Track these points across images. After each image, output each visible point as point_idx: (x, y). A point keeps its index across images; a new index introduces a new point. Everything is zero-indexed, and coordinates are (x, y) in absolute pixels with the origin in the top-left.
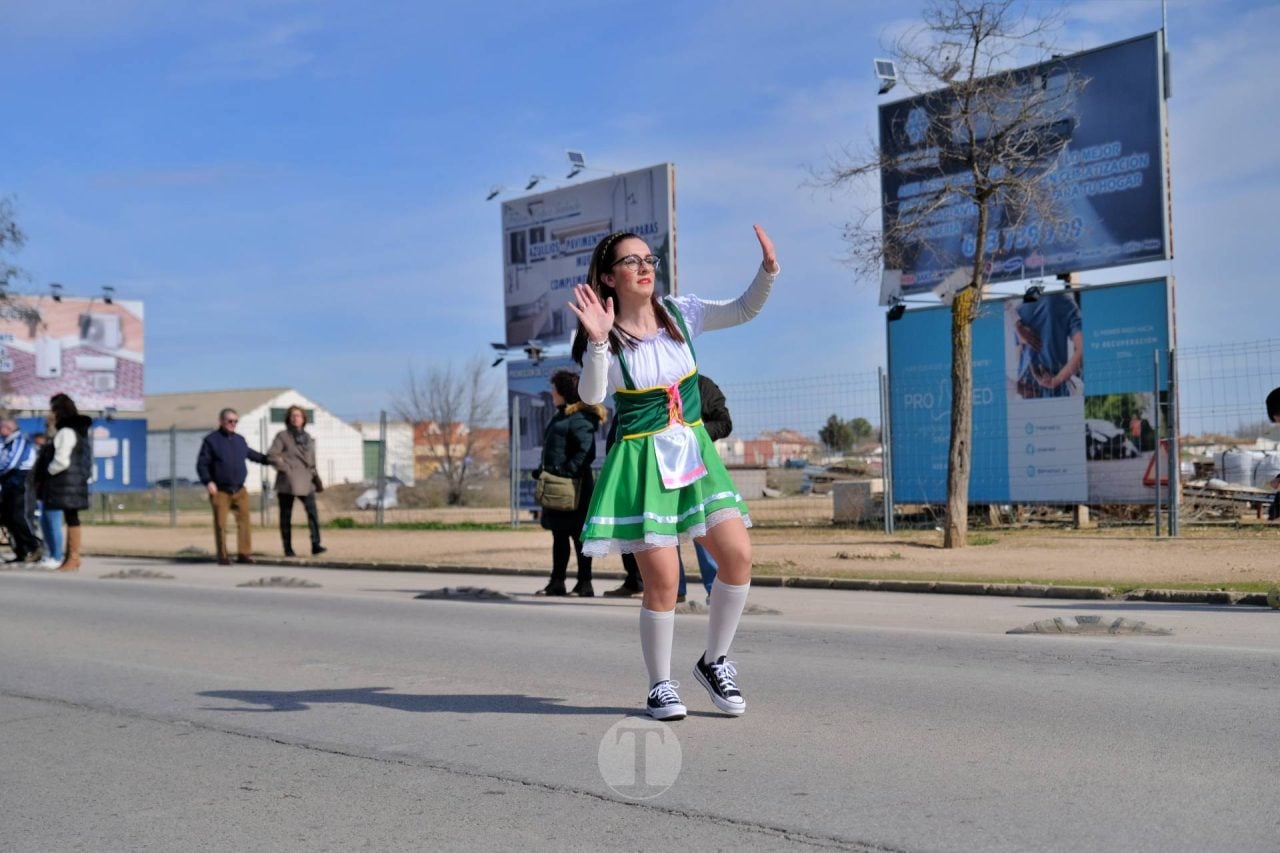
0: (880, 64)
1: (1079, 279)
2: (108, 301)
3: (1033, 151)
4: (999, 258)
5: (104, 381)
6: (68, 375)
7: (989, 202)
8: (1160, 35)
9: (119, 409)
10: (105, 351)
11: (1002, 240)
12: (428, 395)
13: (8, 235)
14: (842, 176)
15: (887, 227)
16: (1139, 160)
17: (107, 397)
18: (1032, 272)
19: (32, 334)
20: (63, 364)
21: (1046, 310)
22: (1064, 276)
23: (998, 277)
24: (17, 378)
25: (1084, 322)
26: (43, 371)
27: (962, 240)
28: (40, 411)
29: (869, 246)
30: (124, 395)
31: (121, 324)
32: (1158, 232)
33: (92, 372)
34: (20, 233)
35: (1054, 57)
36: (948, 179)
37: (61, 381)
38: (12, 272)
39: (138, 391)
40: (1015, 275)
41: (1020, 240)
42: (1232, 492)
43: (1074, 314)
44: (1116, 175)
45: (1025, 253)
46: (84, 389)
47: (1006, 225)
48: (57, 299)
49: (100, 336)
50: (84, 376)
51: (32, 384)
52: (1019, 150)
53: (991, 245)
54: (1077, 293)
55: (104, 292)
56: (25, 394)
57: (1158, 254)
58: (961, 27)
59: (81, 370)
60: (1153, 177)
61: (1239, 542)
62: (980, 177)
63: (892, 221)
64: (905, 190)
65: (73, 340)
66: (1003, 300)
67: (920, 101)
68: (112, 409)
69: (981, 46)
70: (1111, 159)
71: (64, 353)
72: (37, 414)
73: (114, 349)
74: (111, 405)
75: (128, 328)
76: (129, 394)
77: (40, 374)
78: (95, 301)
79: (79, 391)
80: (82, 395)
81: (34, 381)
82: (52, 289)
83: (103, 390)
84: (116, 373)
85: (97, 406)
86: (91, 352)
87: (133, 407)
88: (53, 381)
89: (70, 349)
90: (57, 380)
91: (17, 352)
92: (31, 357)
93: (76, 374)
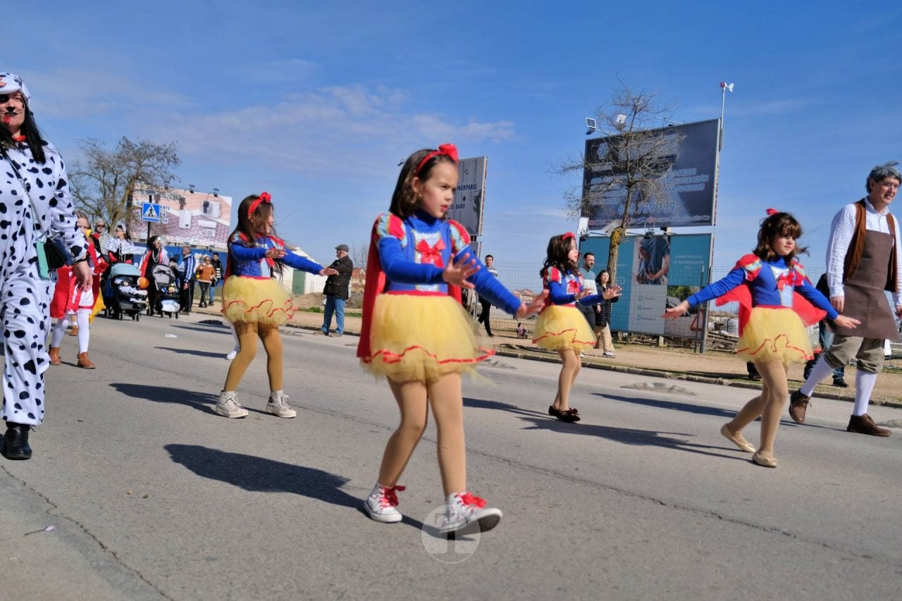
0: (589, 120)
1: (670, 230)
2: (216, 195)
3: (656, 167)
4: (636, 216)
5: (211, 233)
6: (193, 228)
7: (633, 189)
8: (720, 120)
9: (216, 246)
10: (213, 219)
11: (637, 209)
12: (361, 255)
13: (172, 159)
14: (565, 170)
15: (584, 195)
16: (704, 178)
17: (211, 240)
18: (649, 225)
19: (182, 208)
20: (192, 223)
21: (654, 243)
22: (665, 229)
23: (633, 226)
24: (170, 227)
25: (671, 252)
26: (182, 225)
27: (619, 205)
29: (575, 203)
30: (219, 240)
31: (221, 207)
32: (710, 213)
33: (205, 228)
34: (178, 159)
35: (670, 125)
36: (614, 177)
37: (190, 231)
38: (172, 177)
40: (641, 226)
41: (645, 210)
42: (731, 337)
43: (667, 247)
44: (692, 184)
45: (647, 216)
46: (201, 235)
47: (640, 200)
48: (192, 192)
49: (211, 211)
50: (201, 229)
51: (176, 231)
52: (649, 166)
53: (632, 210)
54: (669, 237)
55: (215, 191)
56: (173, 235)
57: (709, 222)
58: (628, 105)
59: (200, 226)
60: (710, 186)
61: (732, 359)
62: (630, 176)
63: (587, 193)
64: (594, 181)
65: (199, 212)
66: (634, 236)
67: (606, 139)
68: (212, 246)
69: (637, 115)
70: (691, 176)
71: (192, 217)
73: (216, 218)
74: (212, 244)
75: (223, 209)
76: (221, 240)
77: (180, 226)
78: (210, 195)
79: (198, 236)
80: (199, 238)
81: (177, 229)
82: (189, 187)
83: (209, 237)
84: (216, 229)
85: (206, 244)
86: (206, 218)
87: (222, 246)
88: (186, 230)
89: (196, 216)
90: (188, 230)
91: (172, 215)
92: (177, 218)
93: (198, 228)
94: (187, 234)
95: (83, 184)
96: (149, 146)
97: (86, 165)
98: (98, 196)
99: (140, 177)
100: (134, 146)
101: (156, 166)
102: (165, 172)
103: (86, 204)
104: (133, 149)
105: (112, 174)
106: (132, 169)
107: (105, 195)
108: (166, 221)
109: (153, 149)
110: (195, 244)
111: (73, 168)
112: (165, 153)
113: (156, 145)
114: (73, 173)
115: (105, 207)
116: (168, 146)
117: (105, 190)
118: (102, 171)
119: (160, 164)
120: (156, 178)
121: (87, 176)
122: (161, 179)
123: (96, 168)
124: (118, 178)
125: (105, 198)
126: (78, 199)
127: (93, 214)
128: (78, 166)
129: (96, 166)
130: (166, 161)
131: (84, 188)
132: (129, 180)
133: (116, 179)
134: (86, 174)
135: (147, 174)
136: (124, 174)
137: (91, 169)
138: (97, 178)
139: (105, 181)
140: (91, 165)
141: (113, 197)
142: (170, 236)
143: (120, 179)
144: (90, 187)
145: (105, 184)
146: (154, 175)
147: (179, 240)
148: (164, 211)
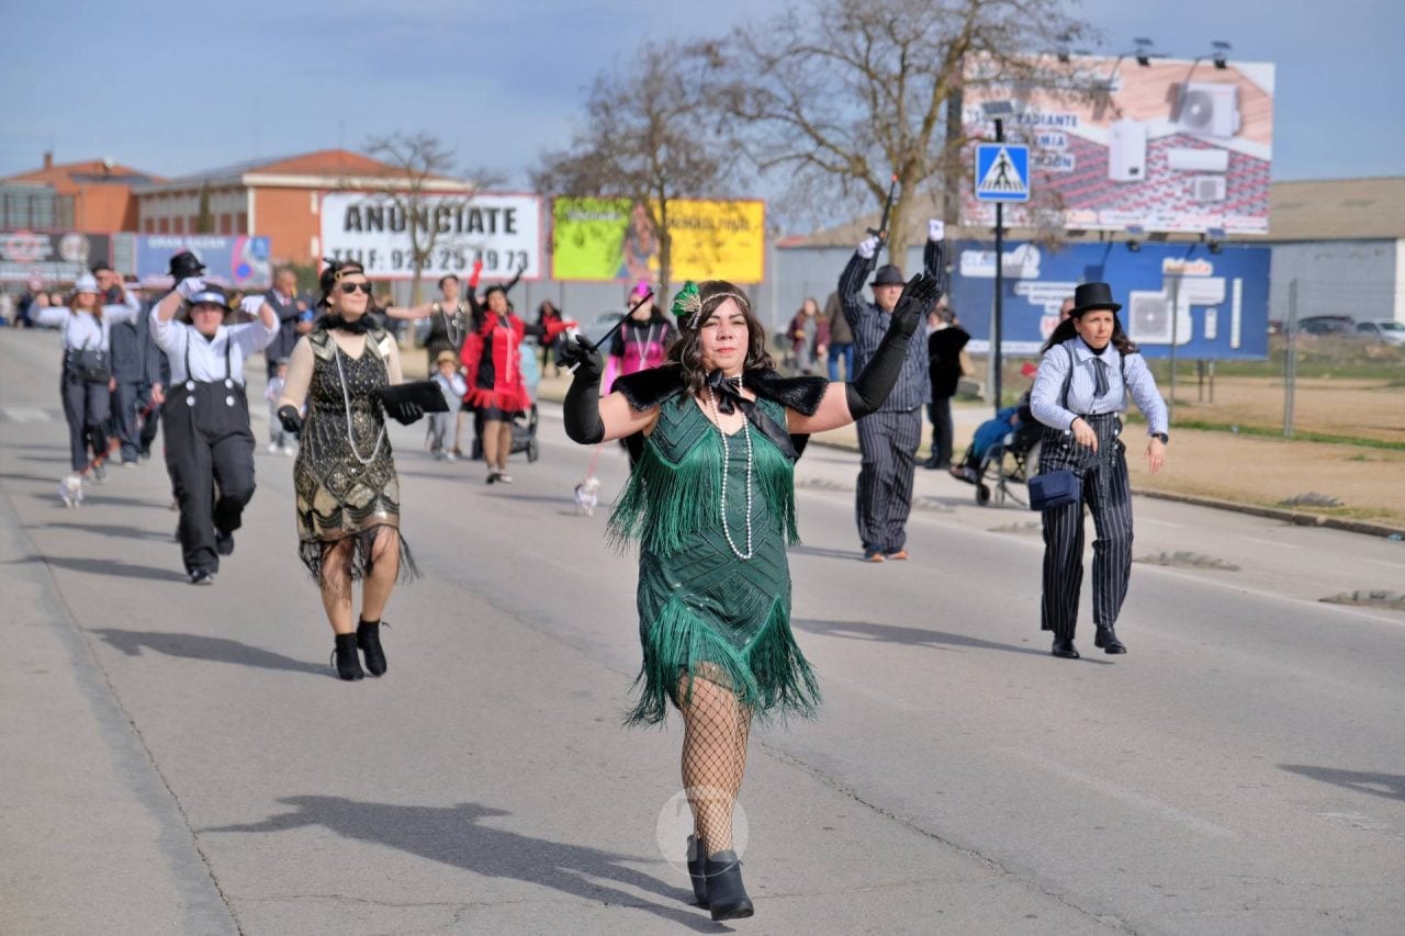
2: (1221, 65)
5: (1209, 189)
6: (1155, 178)
9: (1228, 231)
10: (1212, 141)
17: (1213, 212)
20: (1148, 161)
24: (1080, 181)
26: (1118, 172)
28: (1113, 233)
30: (1239, 211)
31: (1239, 98)
33: (1193, 173)
37: (1145, 187)
39: (1259, 204)
46: (1178, 199)
48: (1143, 62)
49: (1205, 118)
50: (1179, 179)
51: (1102, 190)
55: (1216, 50)
56: (1092, 207)
59: (1176, 171)
65: (1162, 126)
68: (1220, 232)
71: (1150, 145)
72: (1107, 238)
73: (1226, 138)
74: (1217, 225)
75: (1249, 106)
76: (1246, 208)
77: (1113, 176)
78: (1203, 63)
79: (1171, 202)
80: (1176, 208)
81: (1105, 186)
82: (1136, 47)
83: (1207, 203)
84: (1229, 174)
85: (1197, 226)
86: (1193, 143)
87: (1252, 228)
88: (1133, 188)
89: (1159, 139)
90: (1139, 185)
91: (1083, 142)
92: (1102, 149)
93: (1168, 175)
94: (1134, 197)
95: (811, 82)
97: (815, 22)
99: (977, 41)
103: (821, 142)
105: (890, 42)
106: (949, 20)
107: (875, 105)
108: (1068, 163)
110: (1162, 228)
111: (777, 36)
114: (777, 53)
115: (877, 145)
117: (874, 93)
118: (861, 37)
120: (1025, 36)
121: (818, 58)
122: (1039, 40)
123: (845, 28)
124: (908, 53)
125: (875, 117)
126: (797, 130)
127: (843, 172)
128: (791, 29)
129: (844, 21)
131: (812, 92)
132: (946, 49)
133: (903, 58)
134: (815, 51)
135: (997, 28)
136: (926, 37)
137: (830, 35)
138: (846, 58)
139: (871, 65)
140: (829, 21)
141: (899, 112)
142: (1083, 208)
143: (915, 55)
144: (830, 89)
145: (872, 76)
146: (1017, 28)
147: (1110, 221)
148: (1059, 131)
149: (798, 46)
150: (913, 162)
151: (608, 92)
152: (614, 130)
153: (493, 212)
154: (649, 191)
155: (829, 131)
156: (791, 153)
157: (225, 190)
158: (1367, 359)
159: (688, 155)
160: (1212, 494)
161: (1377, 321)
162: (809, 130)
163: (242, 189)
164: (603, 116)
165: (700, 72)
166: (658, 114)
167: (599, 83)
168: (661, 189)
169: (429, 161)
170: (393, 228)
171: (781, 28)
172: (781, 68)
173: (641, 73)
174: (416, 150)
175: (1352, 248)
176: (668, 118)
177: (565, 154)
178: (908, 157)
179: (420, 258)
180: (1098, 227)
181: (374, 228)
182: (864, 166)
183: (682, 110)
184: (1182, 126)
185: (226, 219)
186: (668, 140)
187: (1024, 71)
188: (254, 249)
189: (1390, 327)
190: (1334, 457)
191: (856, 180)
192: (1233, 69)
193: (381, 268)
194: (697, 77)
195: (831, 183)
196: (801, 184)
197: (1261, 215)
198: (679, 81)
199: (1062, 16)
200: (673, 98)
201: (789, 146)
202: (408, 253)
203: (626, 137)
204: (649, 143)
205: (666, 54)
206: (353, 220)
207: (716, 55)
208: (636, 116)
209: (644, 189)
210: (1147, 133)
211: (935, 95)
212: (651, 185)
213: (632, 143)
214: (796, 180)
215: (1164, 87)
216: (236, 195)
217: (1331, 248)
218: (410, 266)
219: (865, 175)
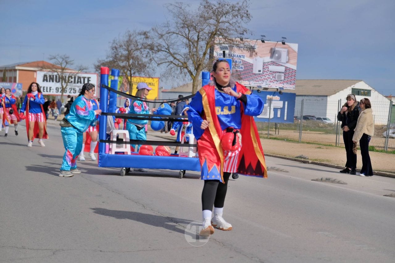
2: (284, 43)
5: (280, 76)
6: (265, 73)
9: (284, 88)
10: (281, 64)
13: (245, 15)
17: (280, 83)
20: (263, 69)
24: (245, 73)
26: (255, 71)
28: (253, 87)
30: (287, 83)
31: (288, 53)
33: (275, 72)
34: (249, 15)
37: (263, 76)
39: (293, 81)
46: (271, 79)
48: (263, 41)
49: (279, 57)
50: (272, 74)
55: (283, 39)
56: (248, 81)
59: (271, 71)
65: (268, 59)
68: (282, 88)
71: (264, 64)
72: (252, 89)
73: (284, 63)
74: (281, 87)
75: (291, 55)
76: (289, 82)
77: (254, 72)
78: (279, 43)
79: (269, 80)
80: (271, 82)
81: (252, 75)
82: (261, 37)
83: (279, 80)
84: (285, 73)
85: (276, 87)
86: (276, 64)
87: (291, 88)
88: (259, 75)
89: (267, 62)
90: (261, 75)
91: (246, 63)
92: (251, 65)
93: (268, 73)
94: (260, 78)
95: (173, 42)
96: (225, 5)
97: (174, 25)
98: (185, 51)
99: (218, 33)
100: (213, 6)
101: (231, 22)
102: (239, 27)
103: (175, 58)
104: (212, 8)
105: (195, 32)
106: (212, 26)
107: (190, 49)
108: (242, 68)
109: (228, 7)
110: (267, 87)
111: (164, 29)
112: (239, 10)
113: (231, 4)
114: (164, 33)
115: (190, 60)
116: (241, 4)
117: (190, 45)
118: (187, 30)
119: (234, 20)
120: (232, 32)
121: (175, 35)
122: (236, 33)
123: (182, 27)
124: (200, 35)
125: (190, 52)
126: (168, 55)
127: (181, 67)
128: (168, 27)
129: (182, 25)
130: (239, 17)
131: (173, 44)
132: (210, 35)
133: (198, 36)
134: (174, 33)
135: (224, 29)
136: (205, 31)
137: (179, 29)
138: (183, 36)
139: (190, 38)
140: (178, 25)
141: (196, 51)
142: (246, 81)
143: (202, 35)
144: (178, 44)
145: (189, 41)
146: (230, 30)
147: (253, 84)
148: (240, 59)
149: (170, 31)
150: (200, 64)
151: (116, 44)
152: (118, 54)
153: (84, 78)
154: (127, 71)
155: (177, 55)
156: (167, 61)
157: (11, 70)
158: (319, 127)
159: (138, 62)
160: (280, 155)
161: (322, 117)
162: (172, 55)
163: (15, 70)
164: (115, 50)
165: (142, 39)
166: (130, 51)
167: (114, 40)
168: (130, 71)
169: (67, 63)
170: (56, 81)
171: (165, 26)
172: (165, 37)
173: (126, 39)
174: (63, 60)
175: (316, 98)
176: (133, 52)
177: (104, 61)
178: (198, 63)
179: (63, 90)
180: (250, 86)
181: (51, 81)
182: (187, 65)
183: (137, 50)
184: (273, 60)
185: (10, 78)
186: (133, 58)
187: (231, 42)
188: (18, 86)
189: (325, 119)
190: (313, 147)
191: (184, 69)
192: (287, 44)
193: (53, 92)
194: (141, 41)
195: (177, 69)
196: (169, 69)
197: (293, 85)
198: (136, 41)
199: (242, 27)
200: (135, 46)
201: (166, 59)
202: (60, 88)
203: (121, 56)
204: (127, 58)
205: (133, 34)
206: (45, 78)
207: (147, 35)
208: (124, 51)
209: (126, 71)
210: (263, 61)
211: (207, 47)
212: (128, 70)
213: (123, 58)
214: (168, 68)
215: (269, 48)
216: (13, 72)
217: (310, 98)
218: (61, 92)
219: (186, 68)
